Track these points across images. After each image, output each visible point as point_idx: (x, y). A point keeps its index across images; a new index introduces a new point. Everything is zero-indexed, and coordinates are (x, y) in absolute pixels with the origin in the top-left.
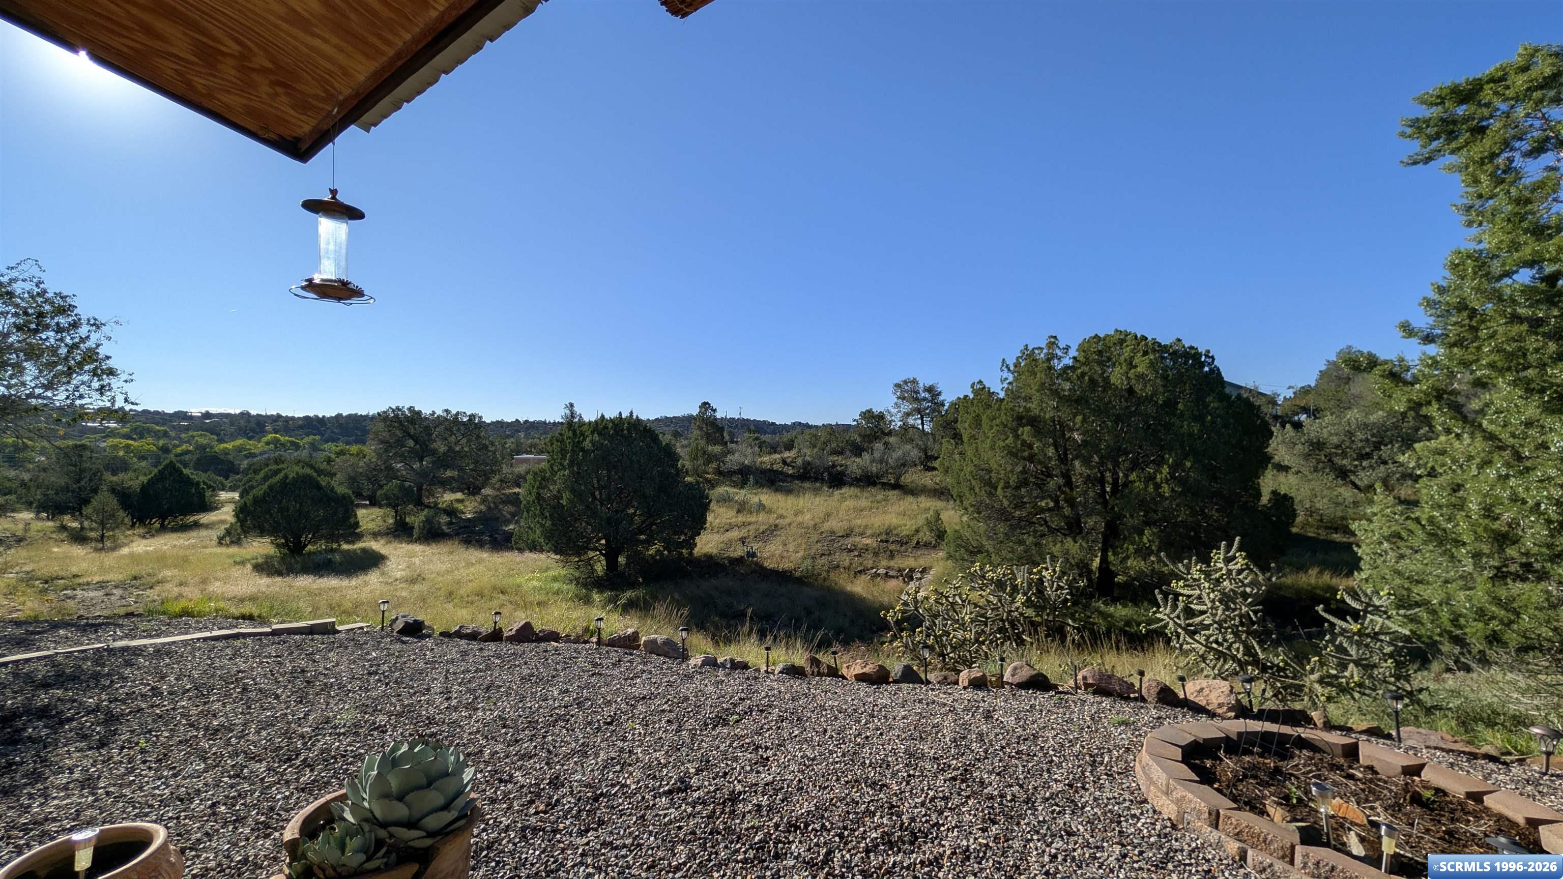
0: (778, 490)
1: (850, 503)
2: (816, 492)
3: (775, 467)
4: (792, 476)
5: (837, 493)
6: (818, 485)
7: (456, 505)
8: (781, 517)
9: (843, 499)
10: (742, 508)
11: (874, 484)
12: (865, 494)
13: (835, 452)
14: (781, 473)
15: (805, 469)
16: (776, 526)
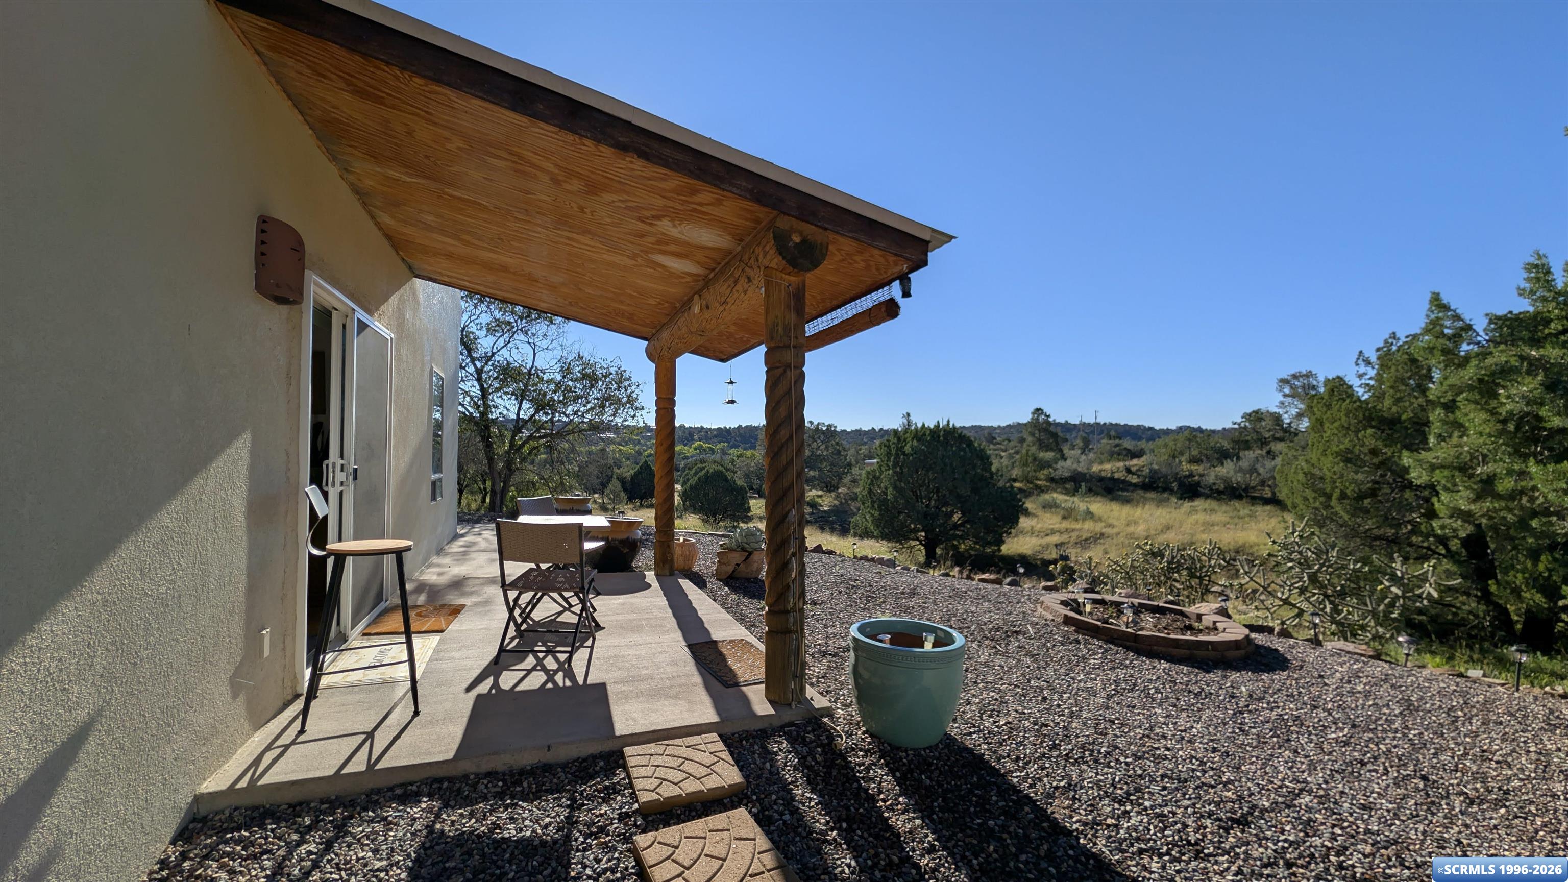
0: (1115, 499)
1: (1201, 517)
2: (1160, 503)
4: (1136, 486)
5: (1187, 505)
6: (1166, 495)
7: (817, 500)
8: (1111, 526)
9: (1194, 511)
10: (1068, 514)
11: (1240, 497)
12: (1224, 508)
13: (1194, 461)
14: (1124, 482)
15: (1151, 477)
16: (1102, 535)
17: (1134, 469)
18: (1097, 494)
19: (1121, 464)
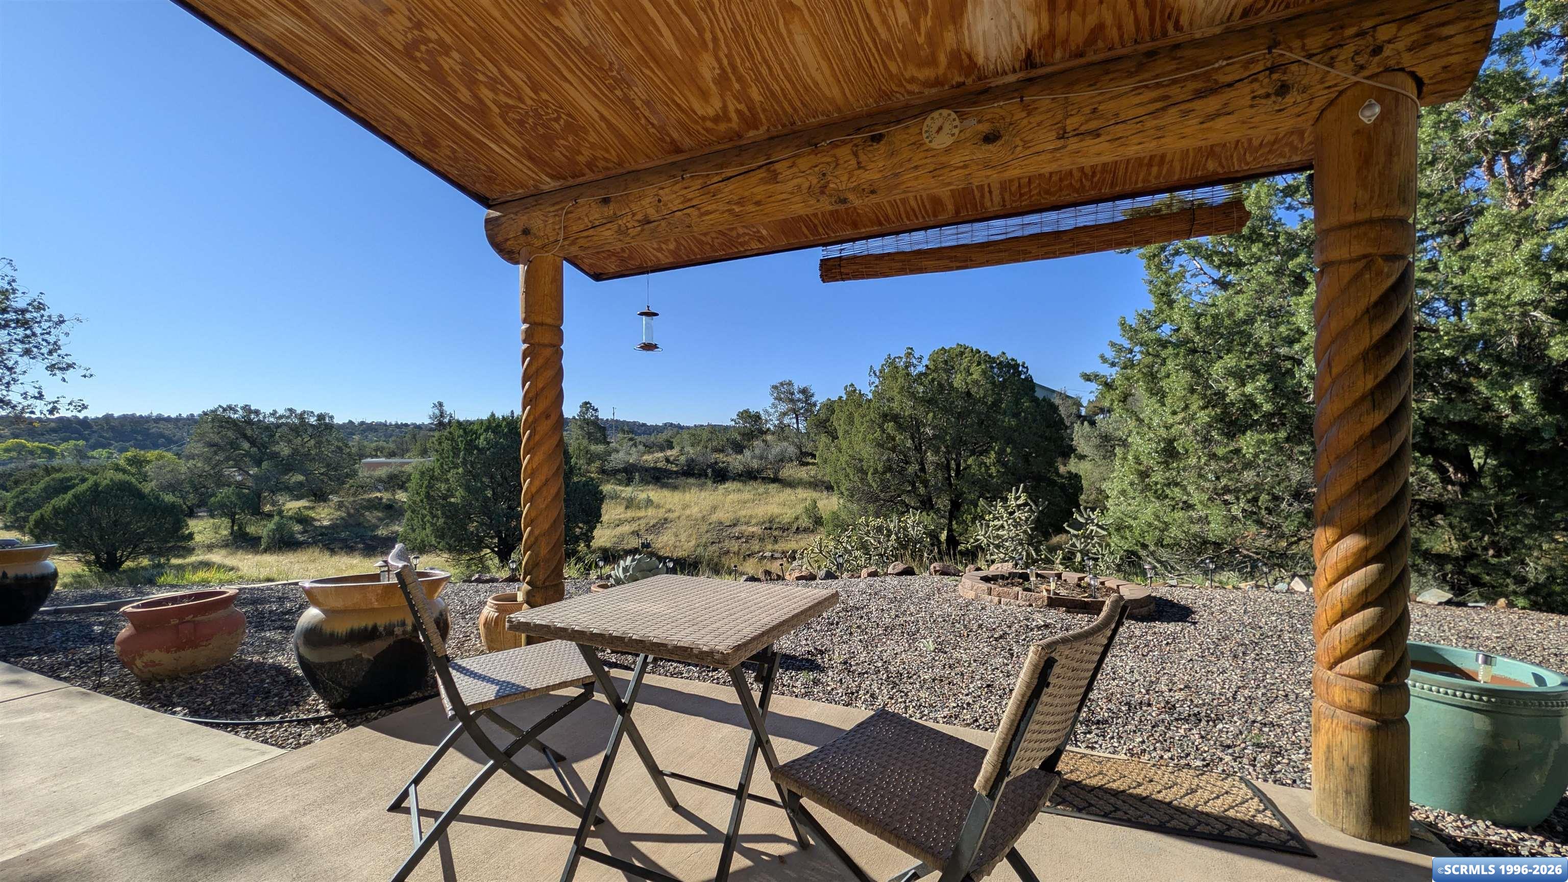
0: (664, 486)
1: (733, 497)
2: (702, 487)
3: (659, 465)
4: (676, 472)
5: (721, 487)
6: (703, 480)
7: (307, 513)
8: (669, 511)
9: (727, 492)
10: (630, 504)
11: (755, 478)
12: (748, 488)
13: (716, 450)
14: (666, 470)
15: (689, 466)
16: (666, 519)
17: (672, 459)
18: (648, 483)
19: (661, 455)
